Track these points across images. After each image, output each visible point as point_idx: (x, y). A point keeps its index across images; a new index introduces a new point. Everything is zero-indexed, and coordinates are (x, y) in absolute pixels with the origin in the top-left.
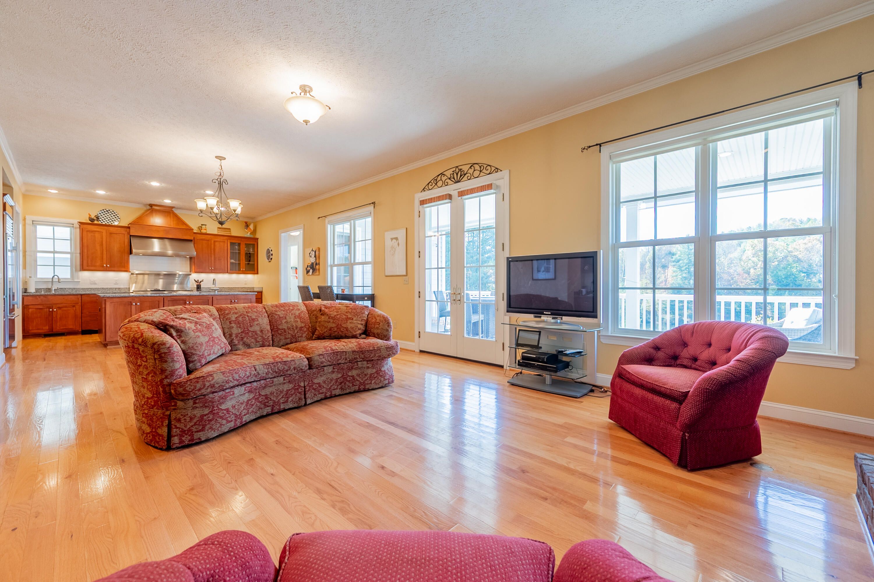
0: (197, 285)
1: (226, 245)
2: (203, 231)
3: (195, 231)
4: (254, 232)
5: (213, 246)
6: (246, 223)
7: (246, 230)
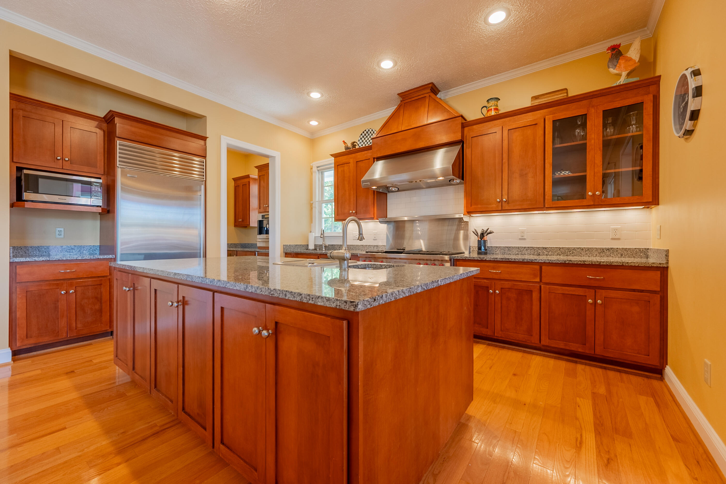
0: (478, 242)
1: (541, 131)
3: (467, 119)
4: (647, 63)
5: (506, 142)
6: (614, 48)
7: (611, 70)
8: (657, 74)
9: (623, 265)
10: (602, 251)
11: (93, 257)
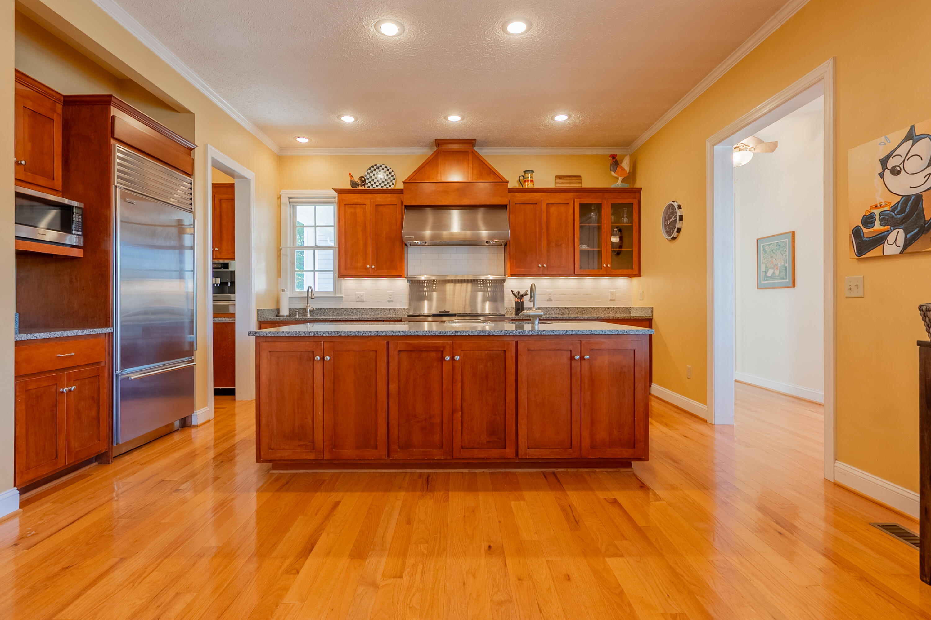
0: (517, 303)
1: (571, 211)
2: (528, 185)
3: (510, 186)
4: (632, 175)
5: (545, 215)
6: (613, 157)
7: (612, 173)
8: (637, 185)
9: (631, 319)
10: (605, 309)
11: (93, 332)
